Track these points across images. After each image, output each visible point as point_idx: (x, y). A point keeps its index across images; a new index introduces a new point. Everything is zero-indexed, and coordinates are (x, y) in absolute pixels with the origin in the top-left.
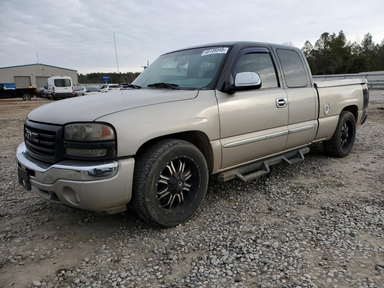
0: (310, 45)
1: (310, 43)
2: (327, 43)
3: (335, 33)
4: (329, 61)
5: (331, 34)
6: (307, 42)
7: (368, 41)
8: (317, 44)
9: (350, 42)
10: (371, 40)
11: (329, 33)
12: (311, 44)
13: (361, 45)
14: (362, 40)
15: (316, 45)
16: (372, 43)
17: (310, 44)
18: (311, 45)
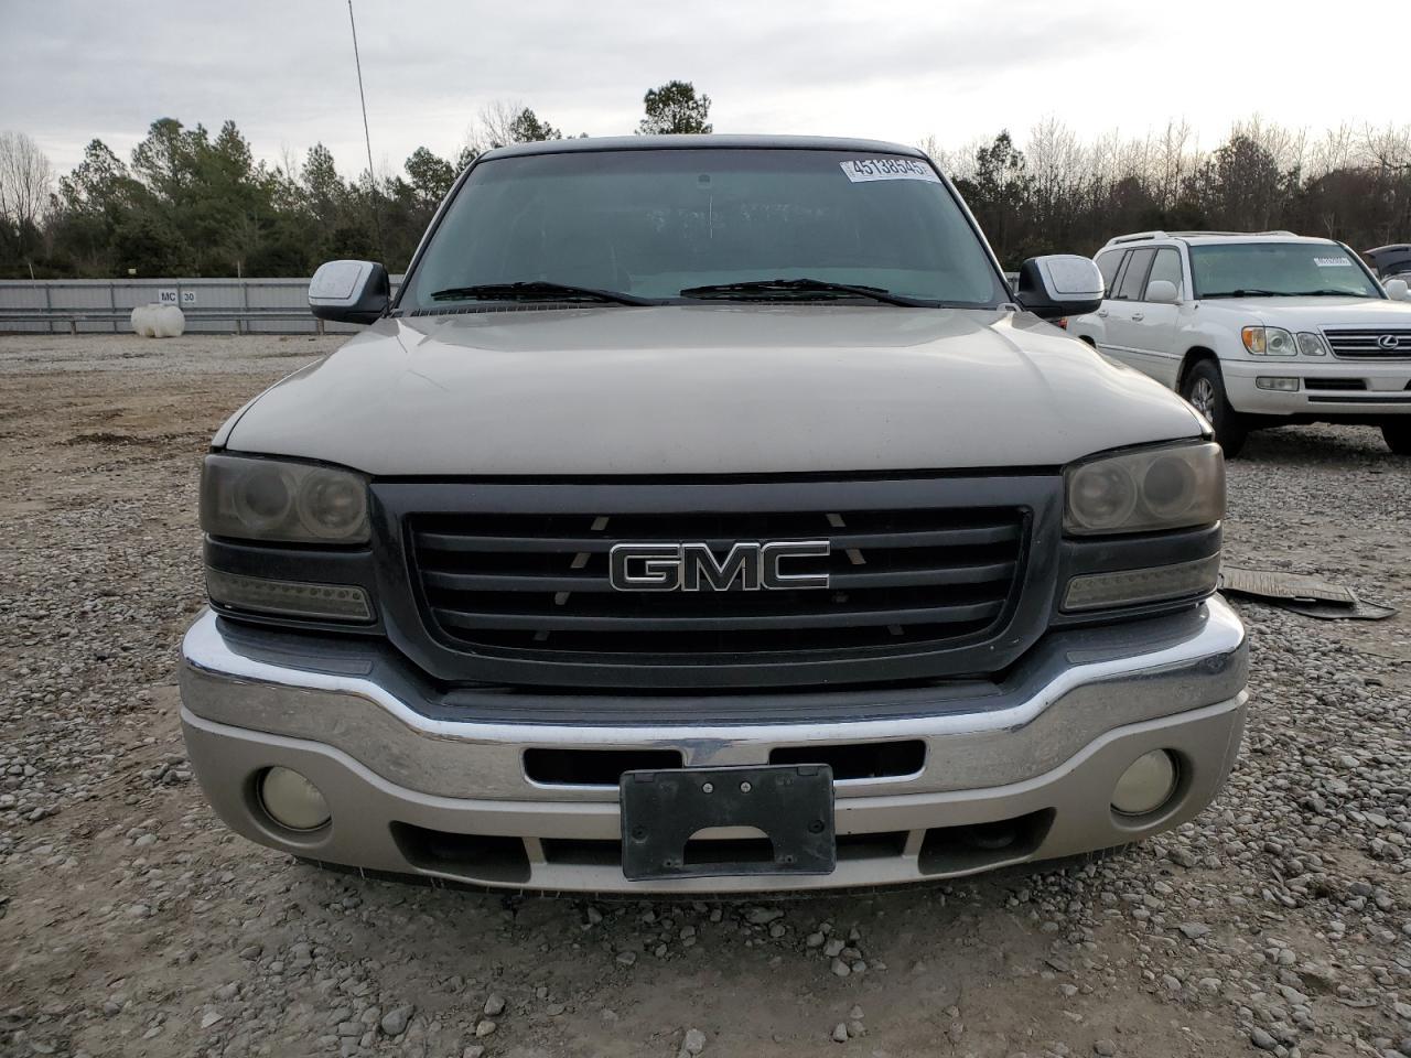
0: (113, 158)
1: (110, 149)
2: (182, 161)
3: (204, 126)
4: (206, 227)
5: (189, 125)
6: (97, 145)
7: (322, 169)
8: (141, 156)
9: (262, 166)
10: (331, 168)
11: (181, 121)
12: (116, 157)
13: (301, 183)
14: (305, 166)
15: (137, 160)
16: (338, 178)
17: (111, 153)
18: (118, 161)
